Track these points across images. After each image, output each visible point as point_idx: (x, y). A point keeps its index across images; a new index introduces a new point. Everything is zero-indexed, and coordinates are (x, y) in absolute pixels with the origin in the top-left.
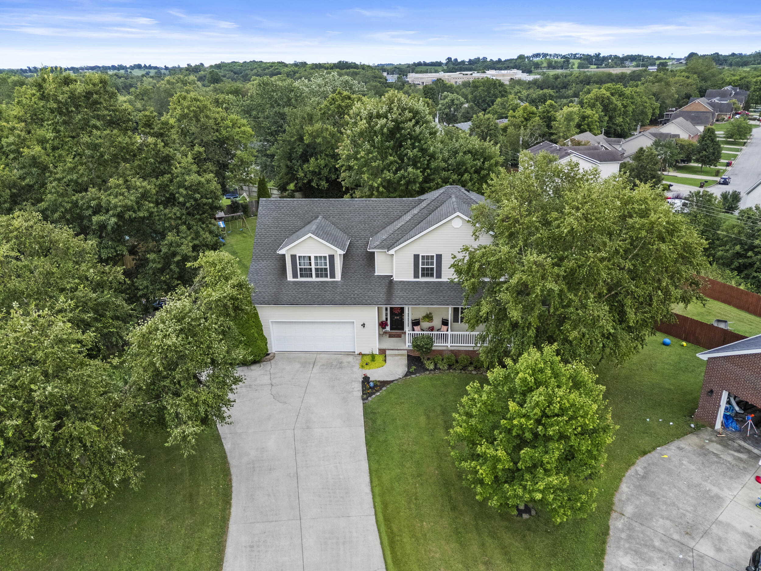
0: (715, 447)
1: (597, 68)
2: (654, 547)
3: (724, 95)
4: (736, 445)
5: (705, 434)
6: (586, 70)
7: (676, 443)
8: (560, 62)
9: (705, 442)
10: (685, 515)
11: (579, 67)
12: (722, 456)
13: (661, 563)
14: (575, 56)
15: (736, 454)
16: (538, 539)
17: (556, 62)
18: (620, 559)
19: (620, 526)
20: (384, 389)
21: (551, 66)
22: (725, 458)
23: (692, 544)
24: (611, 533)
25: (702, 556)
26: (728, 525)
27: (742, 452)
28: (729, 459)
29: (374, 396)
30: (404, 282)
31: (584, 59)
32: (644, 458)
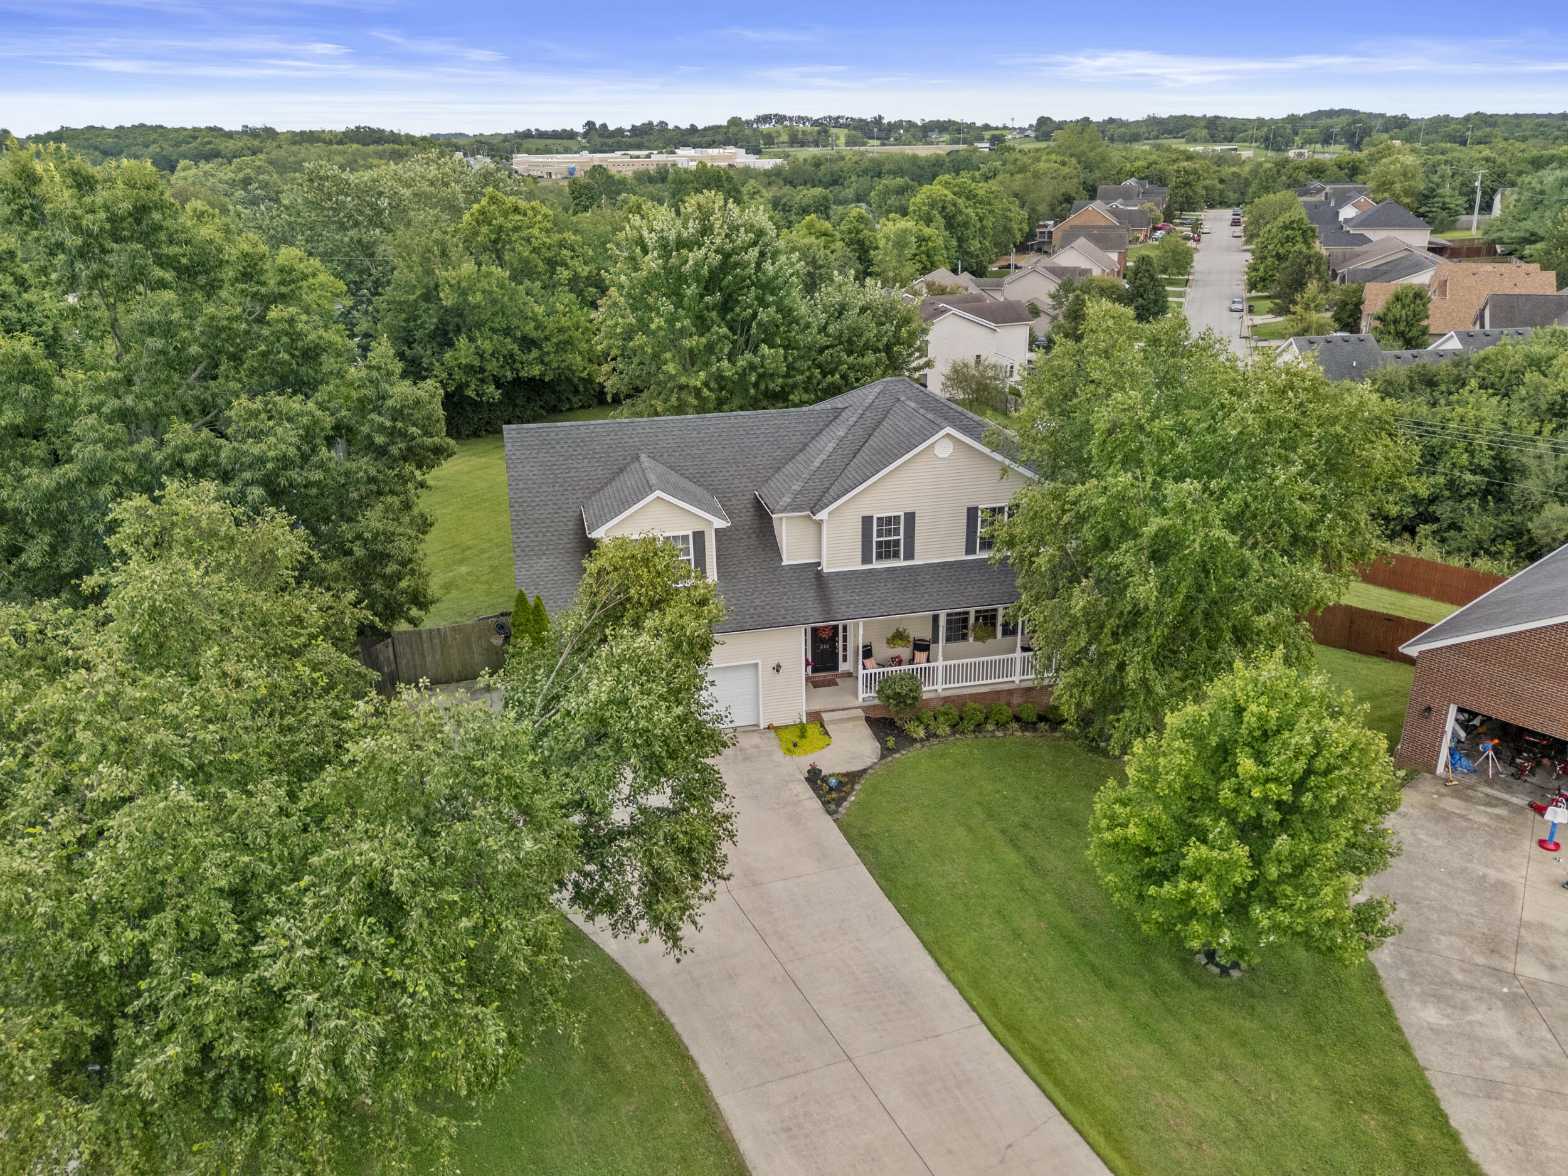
0: (1451, 804)
1: (883, 145)
2: (1457, 983)
3: (1127, 195)
4: (1479, 795)
5: (1426, 784)
6: (863, 148)
8: (811, 133)
9: (1432, 798)
10: (1472, 923)
11: (847, 144)
12: (1470, 817)
13: (1484, 1007)
14: (836, 122)
15: (1489, 810)
16: (1278, 1010)
17: (804, 132)
18: (1421, 1014)
19: (1389, 960)
20: (857, 787)
21: (796, 140)
22: (1476, 819)
23: (1510, 967)
24: (1381, 973)
25: (1535, 983)
26: (1541, 925)
27: (1495, 806)
28: (1484, 820)
29: (845, 804)
30: (845, 573)
31: (855, 129)
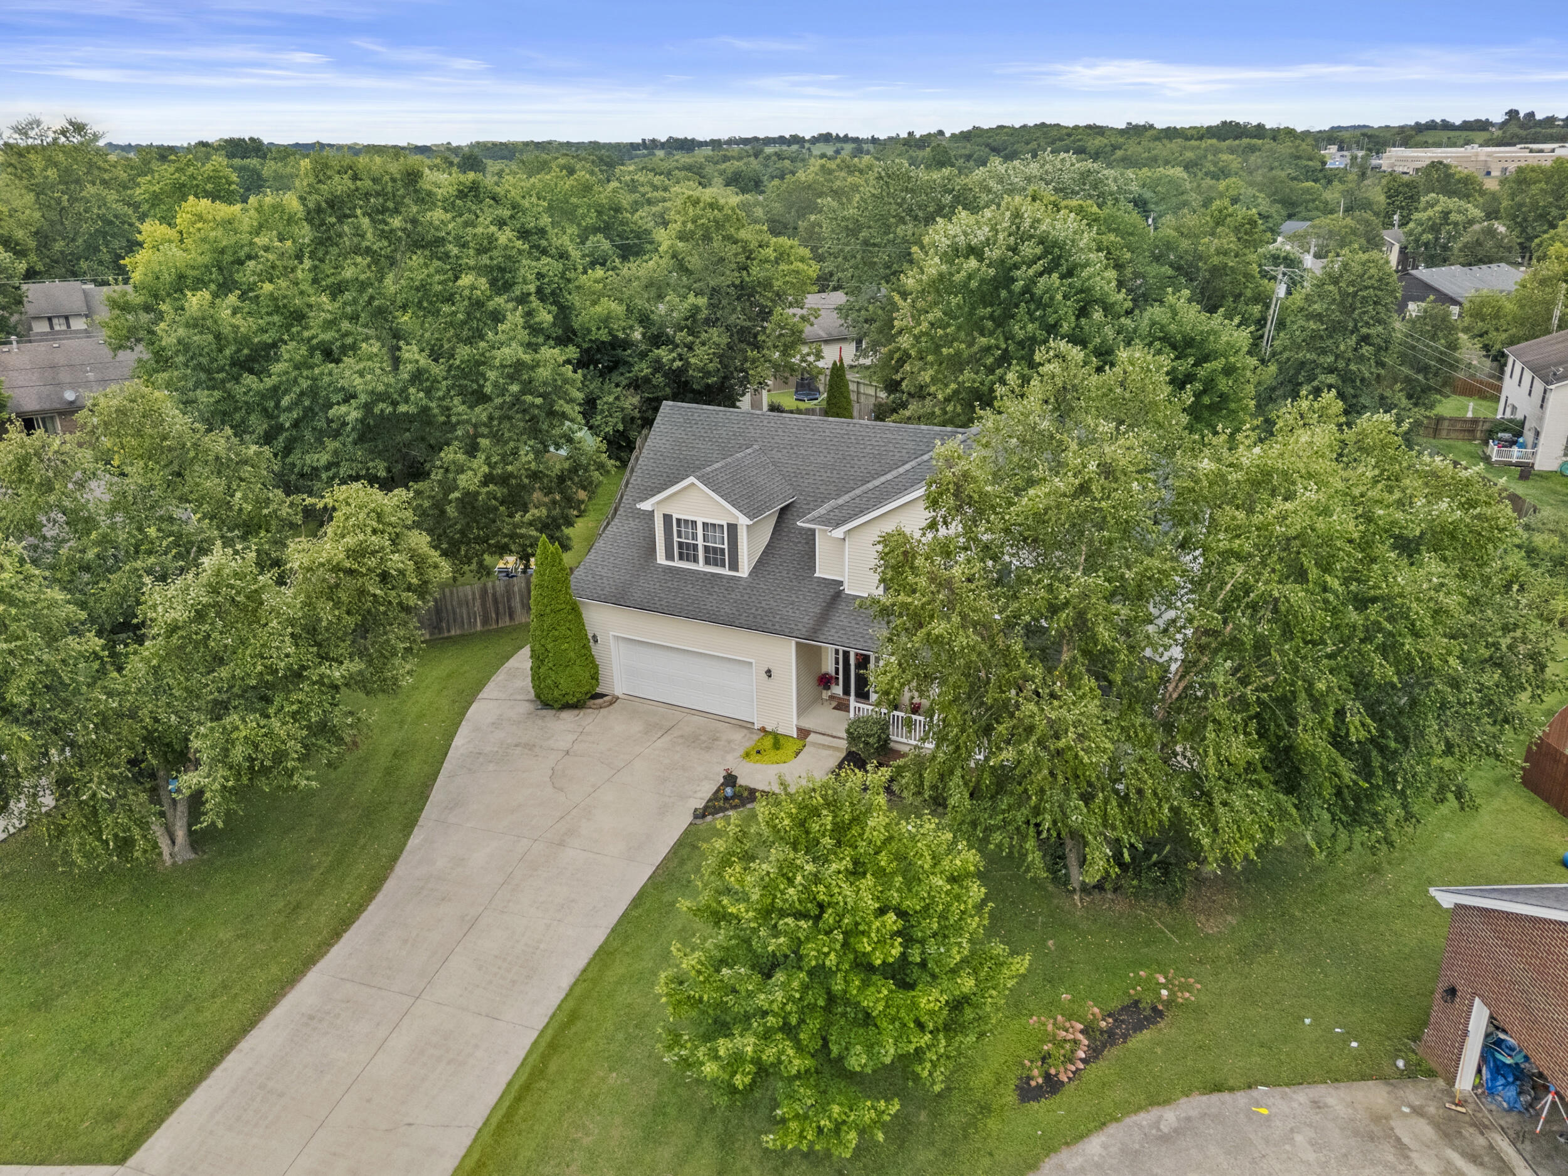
0: (1415, 1130)
4: (1481, 1141)
5: (1419, 1092)
7: (1320, 1091)
9: (1398, 1109)
12: (1413, 1155)
15: (1460, 1162)
20: (751, 806)
22: (1417, 1162)
27: (1480, 1164)
28: (1430, 1167)
29: (719, 815)
32: (1205, 1098)
